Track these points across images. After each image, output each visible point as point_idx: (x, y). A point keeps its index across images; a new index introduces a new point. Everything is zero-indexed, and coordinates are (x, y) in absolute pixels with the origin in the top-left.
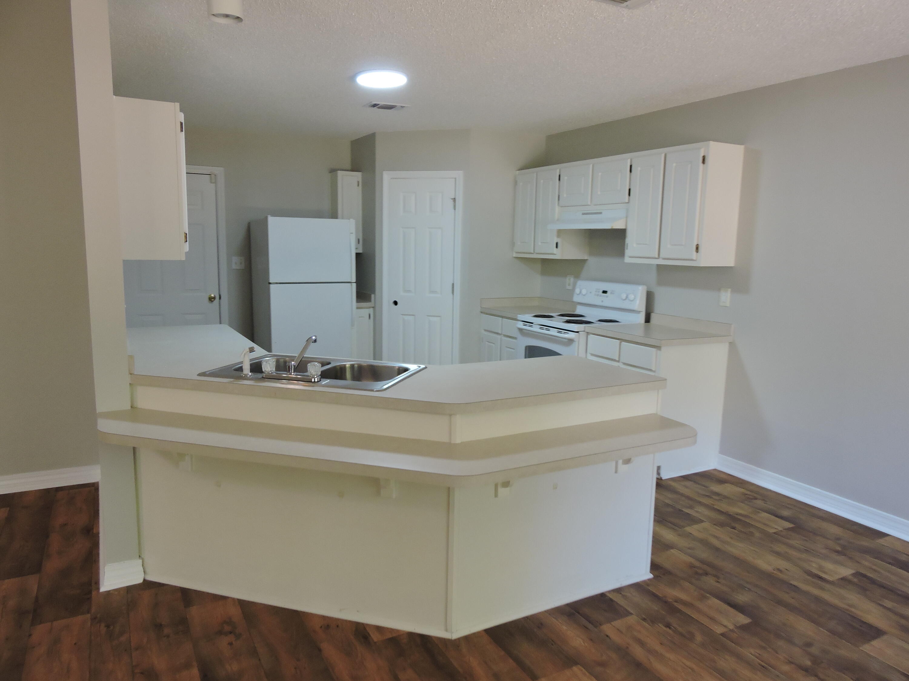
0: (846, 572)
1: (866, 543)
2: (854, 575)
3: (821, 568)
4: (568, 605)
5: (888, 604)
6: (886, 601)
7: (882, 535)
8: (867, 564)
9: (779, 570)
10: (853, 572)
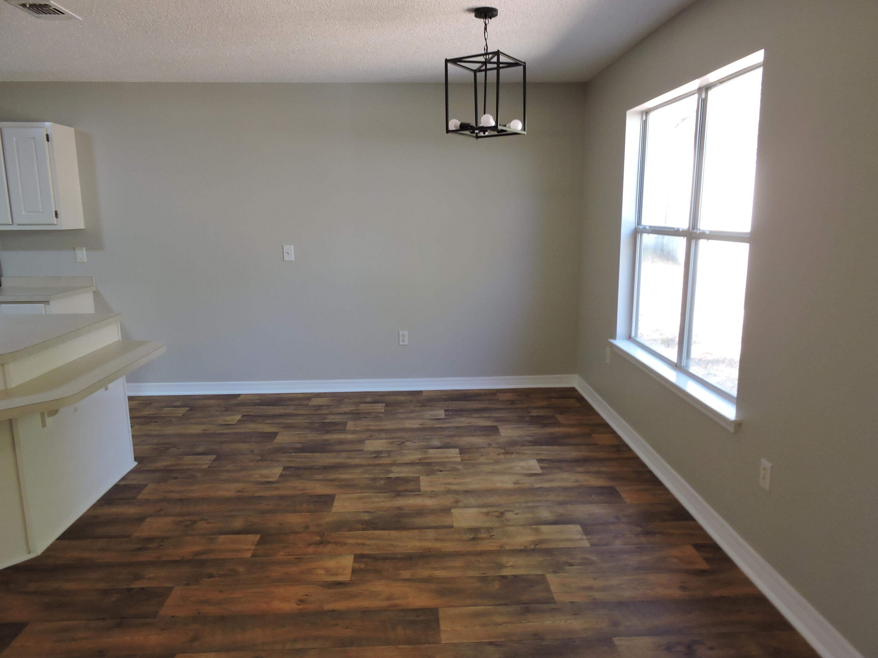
0: (239, 417)
1: (233, 402)
2: (242, 417)
3: (224, 420)
4: (99, 501)
5: (268, 421)
6: (266, 421)
7: (239, 395)
8: (244, 410)
9: (204, 430)
10: (241, 416)
